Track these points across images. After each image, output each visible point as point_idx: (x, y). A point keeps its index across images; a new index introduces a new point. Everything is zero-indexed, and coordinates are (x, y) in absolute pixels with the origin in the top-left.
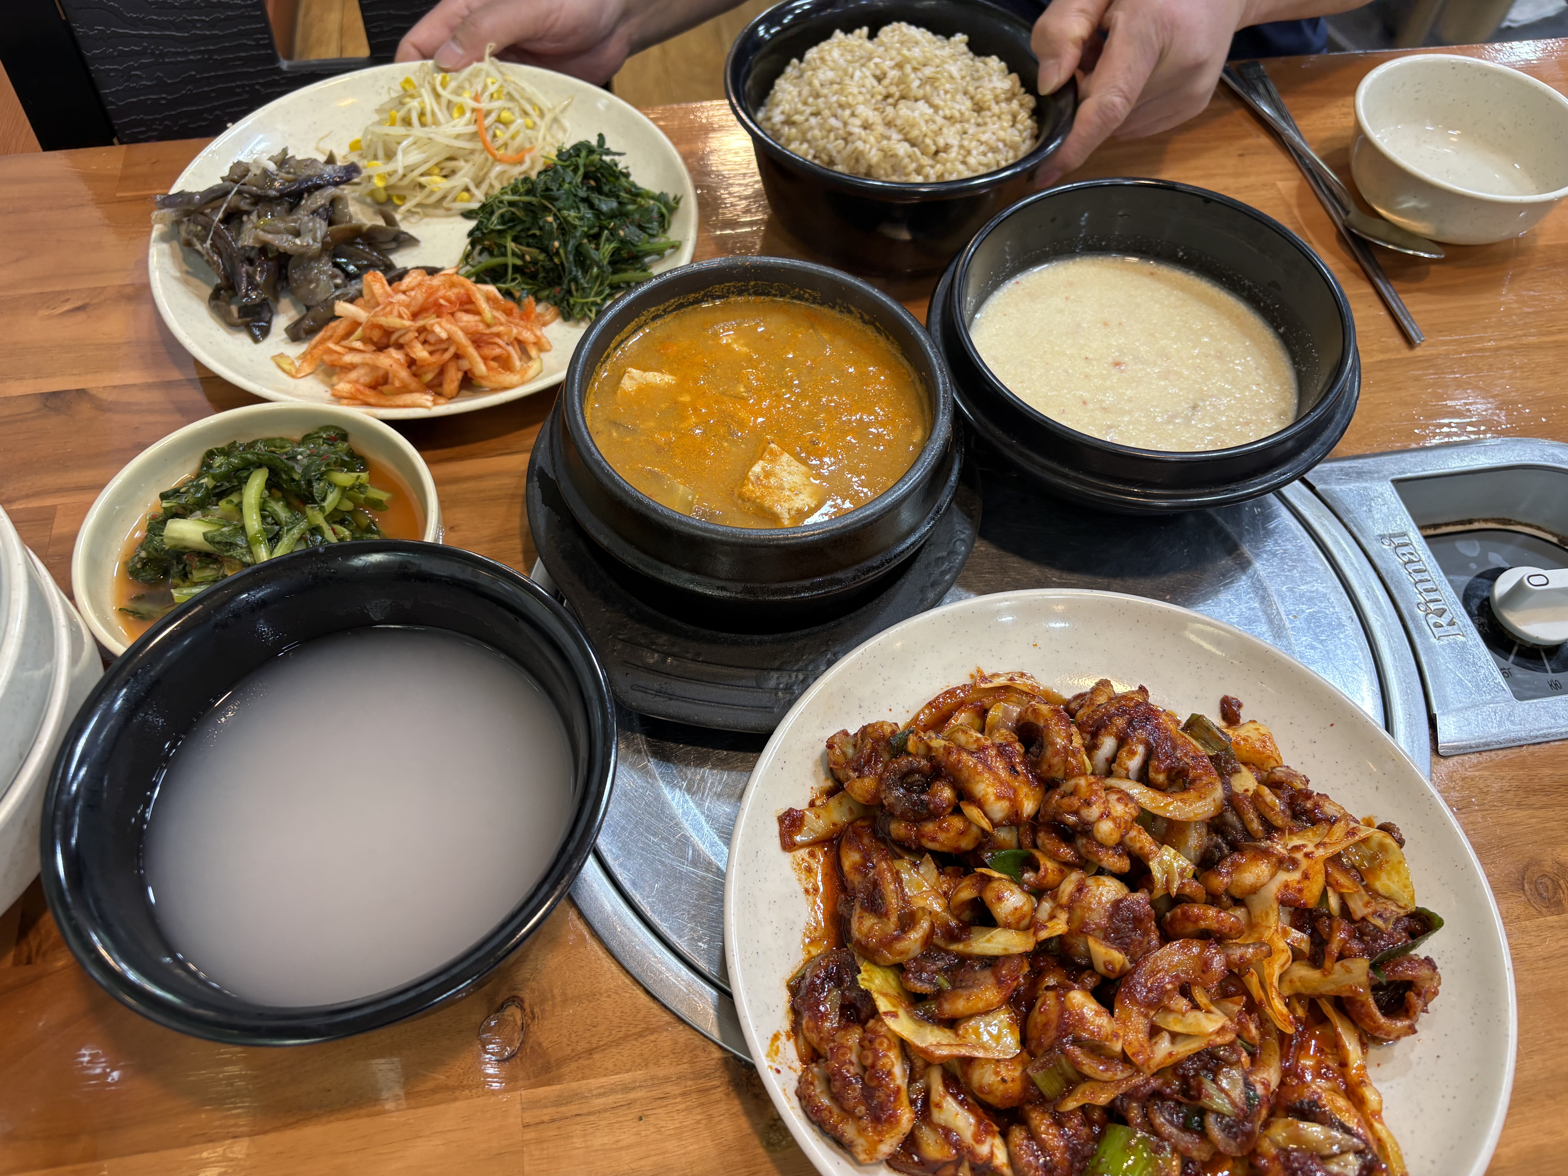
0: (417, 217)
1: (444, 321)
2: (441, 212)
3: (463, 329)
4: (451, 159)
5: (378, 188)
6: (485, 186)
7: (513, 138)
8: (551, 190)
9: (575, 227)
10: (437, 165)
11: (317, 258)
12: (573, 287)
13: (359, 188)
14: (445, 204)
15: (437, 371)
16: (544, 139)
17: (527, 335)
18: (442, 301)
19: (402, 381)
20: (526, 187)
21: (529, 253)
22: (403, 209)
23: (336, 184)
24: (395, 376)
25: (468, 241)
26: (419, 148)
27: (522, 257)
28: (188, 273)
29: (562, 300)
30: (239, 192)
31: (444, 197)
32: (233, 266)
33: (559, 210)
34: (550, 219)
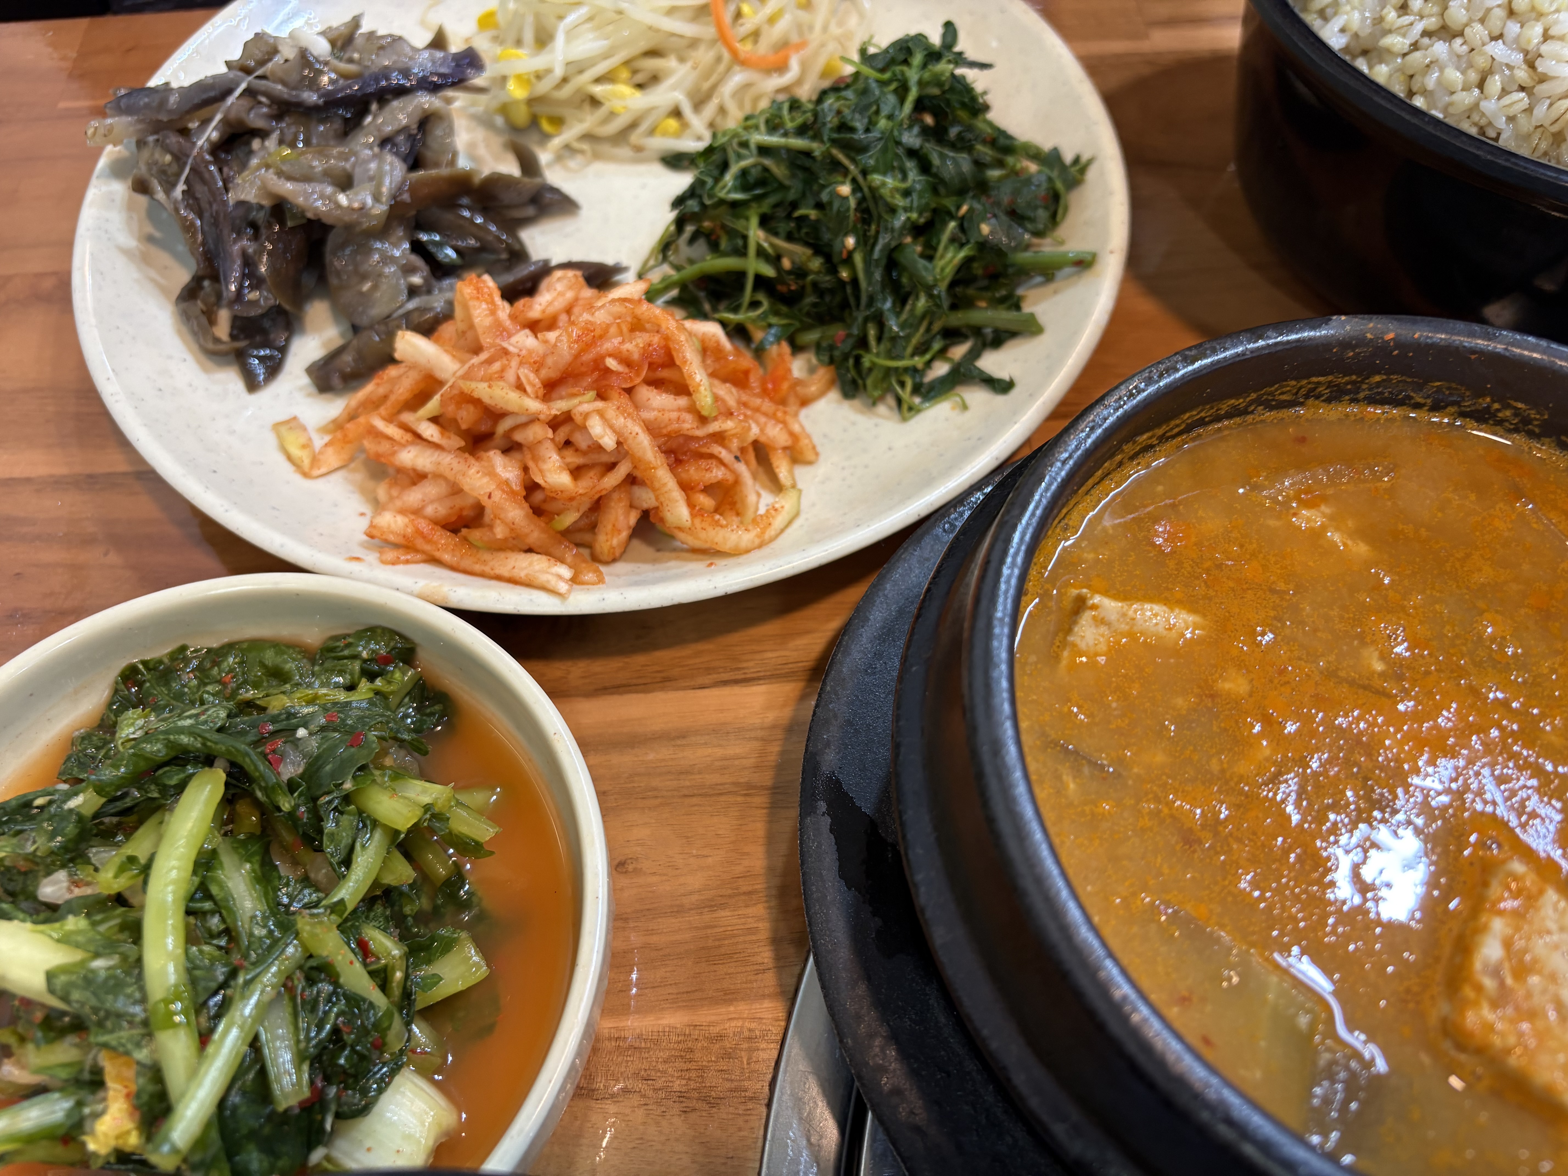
0: (579, 158)
1: (610, 408)
2: (624, 151)
3: (651, 428)
4: (653, 53)
5: (516, 102)
6: (710, 110)
7: (772, 20)
8: (852, 130)
9: (893, 210)
10: (627, 63)
11: (383, 231)
12: (872, 332)
13: (483, 98)
14: (635, 137)
15: (585, 507)
16: (825, 28)
17: (775, 434)
18: (611, 363)
19: (512, 527)
20: (799, 120)
21: (791, 255)
22: (557, 142)
23: (434, 88)
24: (496, 517)
25: (671, 216)
26: (598, 28)
27: (775, 260)
28: (150, 239)
29: (846, 357)
30: (250, 92)
31: (633, 125)
32: (219, 240)
33: (865, 173)
34: (845, 189)
